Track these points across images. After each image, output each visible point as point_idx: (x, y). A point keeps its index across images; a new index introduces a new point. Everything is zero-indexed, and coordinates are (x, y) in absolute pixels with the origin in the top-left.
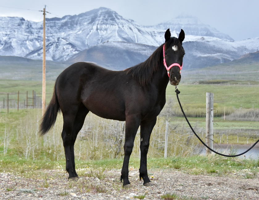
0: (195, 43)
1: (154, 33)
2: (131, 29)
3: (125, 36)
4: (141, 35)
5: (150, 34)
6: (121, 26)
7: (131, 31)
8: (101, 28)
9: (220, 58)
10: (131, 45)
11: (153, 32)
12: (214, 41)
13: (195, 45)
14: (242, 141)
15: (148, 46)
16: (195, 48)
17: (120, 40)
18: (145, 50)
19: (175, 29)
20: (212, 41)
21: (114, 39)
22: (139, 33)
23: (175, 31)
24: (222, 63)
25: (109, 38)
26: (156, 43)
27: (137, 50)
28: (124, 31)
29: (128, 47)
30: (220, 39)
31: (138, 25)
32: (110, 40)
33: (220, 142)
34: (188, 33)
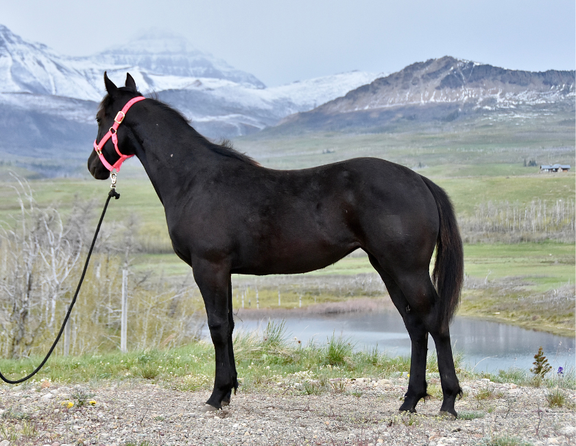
0: (181, 93)
1: (93, 73)
2: (40, 63)
3: (28, 80)
4: (63, 77)
5: (83, 74)
6: (18, 58)
7: (42, 68)
9: (235, 124)
10: (42, 100)
11: (90, 71)
12: (221, 88)
13: (182, 97)
14: (289, 301)
15: (80, 101)
16: (183, 103)
17: (17, 88)
18: (73, 110)
19: (137, 63)
20: (219, 88)
21: (4, 88)
22: (58, 73)
23: (137, 67)
24: (241, 135)
26: (98, 94)
27: (56, 109)
28: (24, 68)
29: (36, 103)
30: (236, 84)
31: (57, 55)
33: (243, 305)
34: (165, 72)
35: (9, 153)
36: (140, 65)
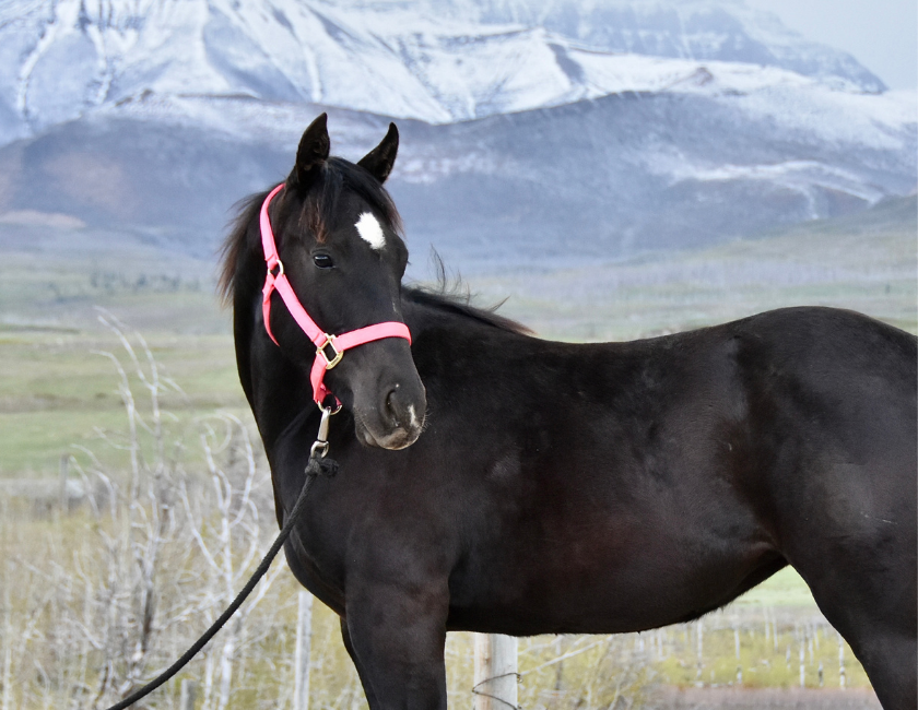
0: (656, 101)
1: (421, 46)
2: (281, 18)
3: (250, 63)
4: (342, 53)
5: (396, 47)
7: (284, 31)
8: (106, 14)
9: (802, 189)
10: (285, 116)
11: (414, 40)
12: (767, 90)
13: (660, 112)
16: (661, 128)
17: (220, 84)
19: (540, 19)
20: (761, 90)
21: (185, 82)
22: (329, 44)
23: (541, 31)
24: (815, 217)
25: (153, 75)
26: (433, 102)
28: (240, 30)
29: (268, 124)
30: (805, 80)
32: (158, 86)
33: (804, 678)
34: (616, 45)
36: (548, 24)
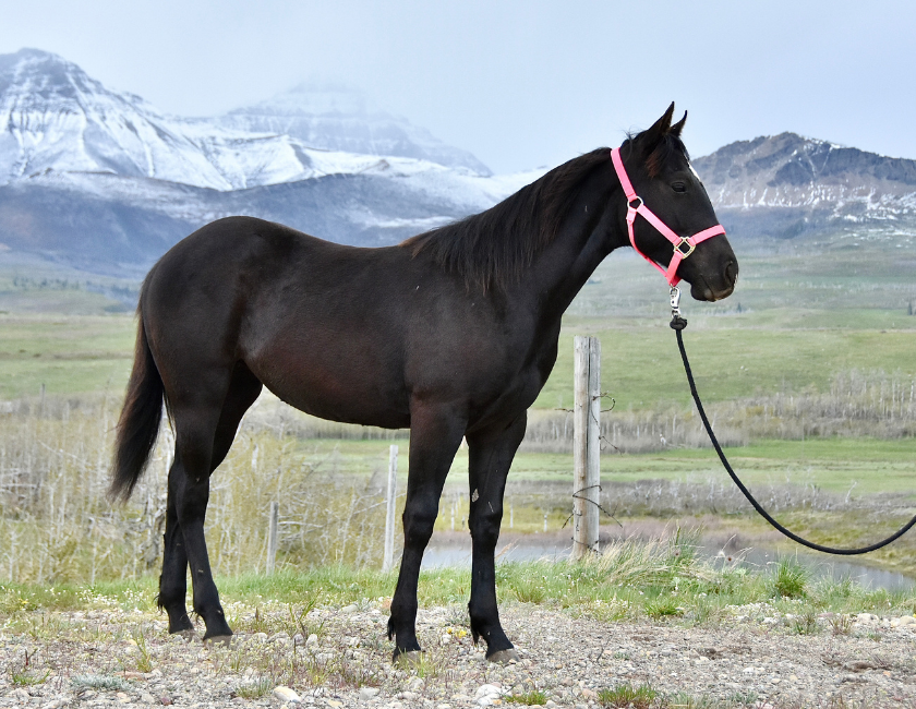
0: (356, 179)
1: (215, 144)
2: (130, 126)
3: (111, 153)
4: (167, 148)
5: (199, 145)
6: (95, 117)
7: (133, 134)
8: (25, 123)
10: (132, 185)
11: (210, 141)
12: (421, 174)
13: (357, 186)
14: (528, 522)
15: (193, 188)
16: (358, 196)
17: (93, 165)
18: (180, 202)
19: (286, 129)
20: (417, 174)
21: (72, 164)
22: (159, 142)
23: (286, 137)
25: (53, 159)
26: (221, 178)
27: (155, 201)
28: (105, 132)
29: (121, 190)
30: (444, 168)
31: (159, 113)
32: (55, 166)
33: (453, 525)
34: (331, 146)
35: (77, 268)
36: (291, 133)
